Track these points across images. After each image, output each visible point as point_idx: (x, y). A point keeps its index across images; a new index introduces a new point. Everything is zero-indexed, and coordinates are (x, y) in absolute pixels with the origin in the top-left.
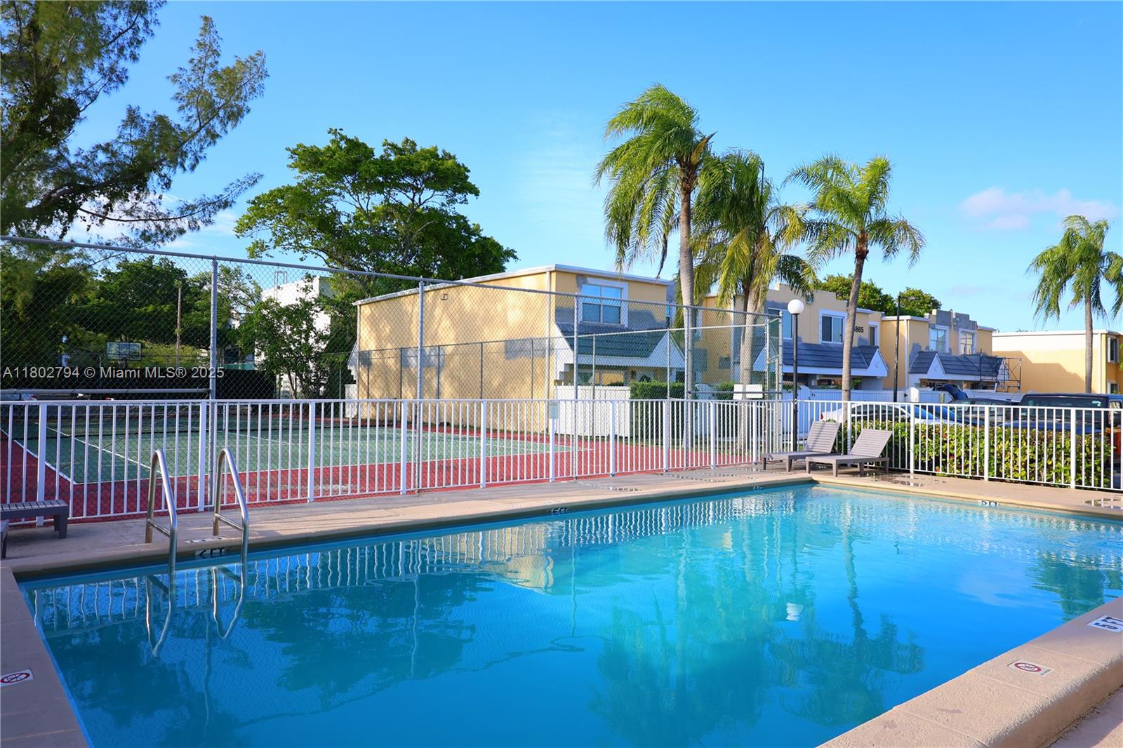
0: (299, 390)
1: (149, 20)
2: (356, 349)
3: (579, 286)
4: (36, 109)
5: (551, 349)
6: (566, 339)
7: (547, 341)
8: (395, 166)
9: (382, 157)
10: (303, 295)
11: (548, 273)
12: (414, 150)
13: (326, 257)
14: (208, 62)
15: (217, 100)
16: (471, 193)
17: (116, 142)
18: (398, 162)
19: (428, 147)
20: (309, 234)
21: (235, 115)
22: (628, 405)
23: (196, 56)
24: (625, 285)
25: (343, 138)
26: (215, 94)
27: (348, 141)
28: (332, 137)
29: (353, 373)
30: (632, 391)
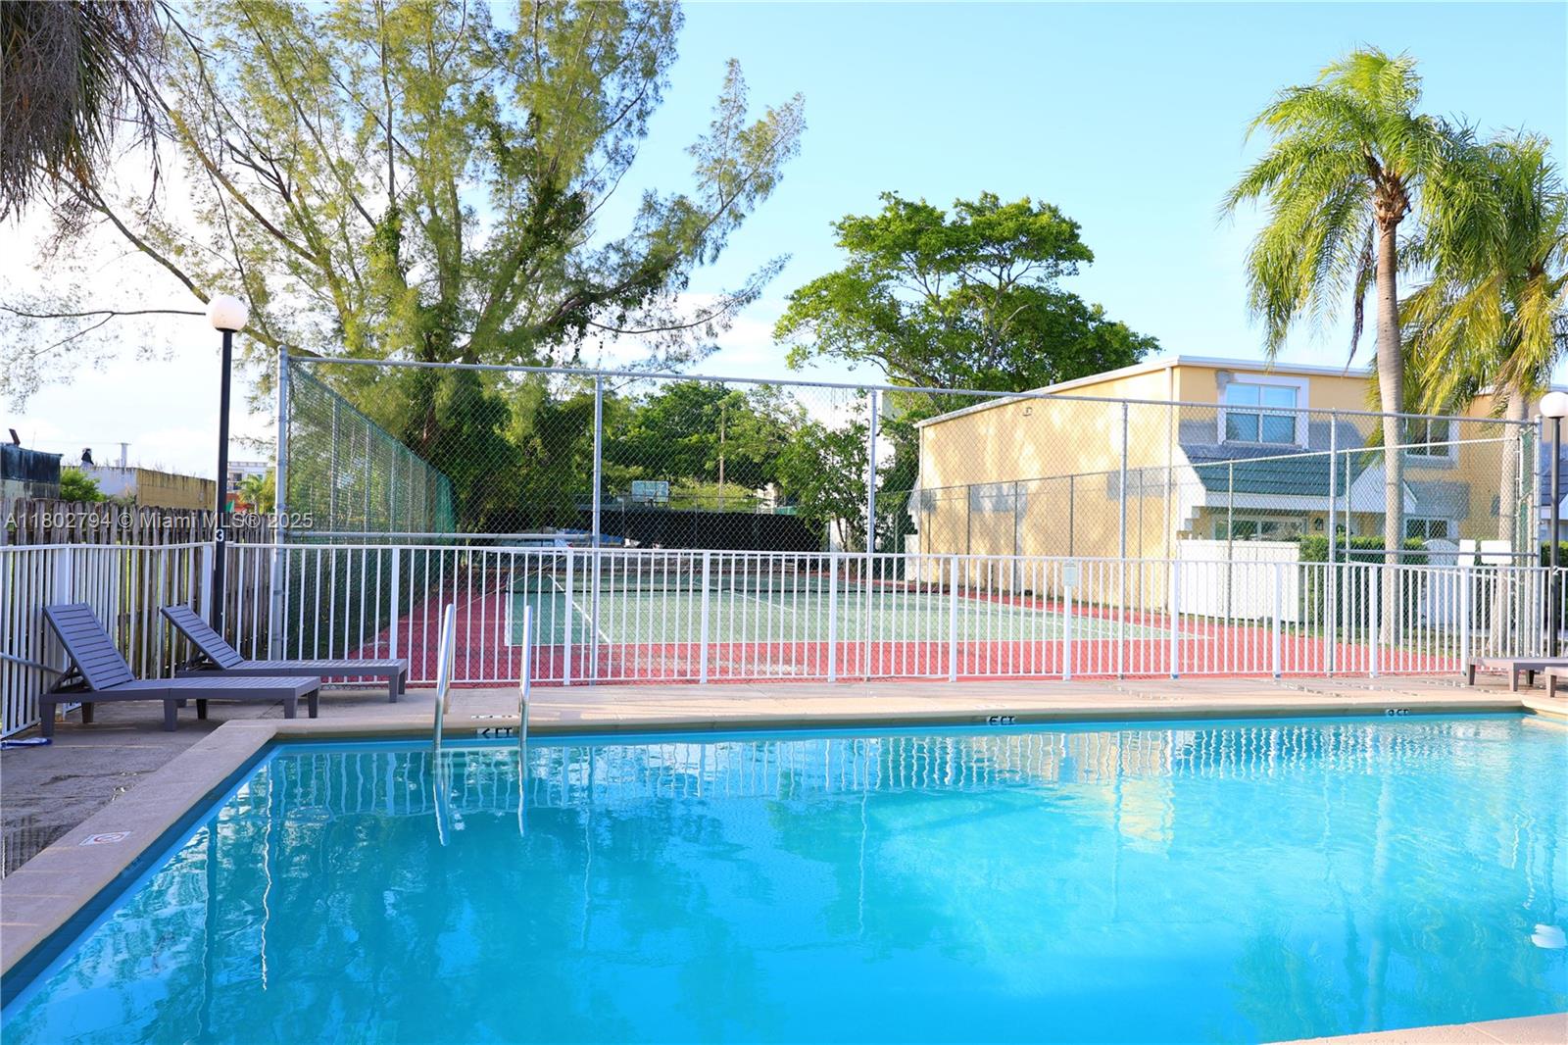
0: (849, 541)
1: (659, 83)
2: (918, 486)
3: (1220, 386)
4: (540, 212)
5: (1172, 485)
6: (1196, 468)
7: (1166, 471)
8: (971, 233)
9: (954, 223)
10: (853, 416)
11: (1168, 370)
12: (996, 206)
13: (885, 364)
14: (732, 122)
15: (743, 169)
16: (1082, 258)
17: (632, 237)
18: (975, 226)
19: (1017, 200)
20: (863, 334)
21: (765, 186)
22: (1296, 570)
23: (718, 117)
24: (1304, 383)
25: (898, 202)
26: (741, 161)
27: (907, 205)
28: (884, 203)
29: (914, 520)
30: (1301, 550)
